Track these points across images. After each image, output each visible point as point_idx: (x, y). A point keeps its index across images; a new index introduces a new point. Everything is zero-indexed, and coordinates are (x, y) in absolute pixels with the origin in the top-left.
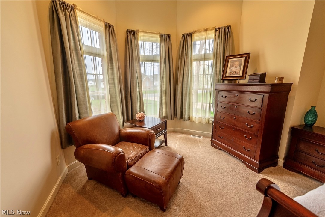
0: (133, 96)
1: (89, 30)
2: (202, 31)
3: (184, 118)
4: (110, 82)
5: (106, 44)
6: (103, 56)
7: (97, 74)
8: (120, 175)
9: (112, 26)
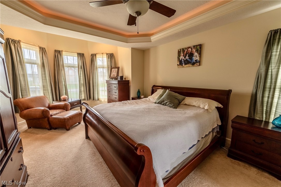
0: (60, 87)
1: (28, 50)
2: (100, 54)
3: (95, 99)
4: (43, 78)
5: (40, 58)
6: (38, 64)
7: (34, 74)
8: (46, 119)
9: (44, 48)
